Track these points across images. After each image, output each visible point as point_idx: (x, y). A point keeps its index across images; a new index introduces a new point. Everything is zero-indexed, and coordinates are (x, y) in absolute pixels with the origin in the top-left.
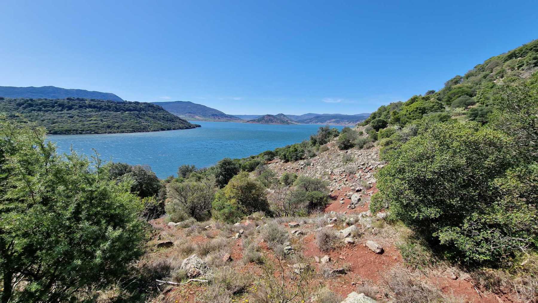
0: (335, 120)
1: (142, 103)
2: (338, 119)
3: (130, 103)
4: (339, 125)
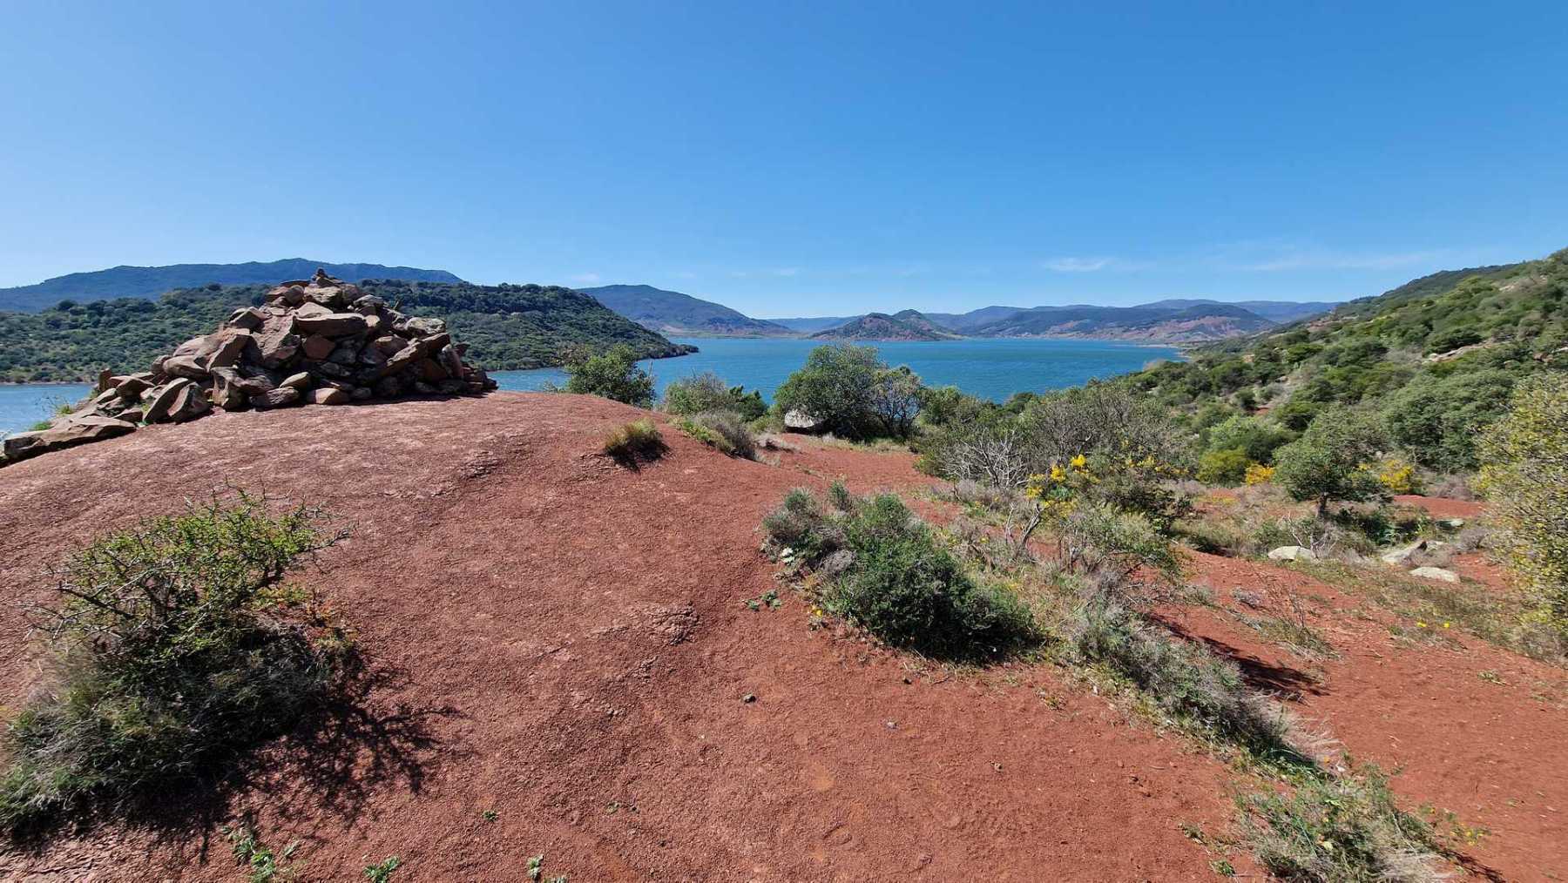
0: (1077, 323)
1: (545, 290)
2: (1087, 321)
3: (516, 289)
4: (1090, 339)
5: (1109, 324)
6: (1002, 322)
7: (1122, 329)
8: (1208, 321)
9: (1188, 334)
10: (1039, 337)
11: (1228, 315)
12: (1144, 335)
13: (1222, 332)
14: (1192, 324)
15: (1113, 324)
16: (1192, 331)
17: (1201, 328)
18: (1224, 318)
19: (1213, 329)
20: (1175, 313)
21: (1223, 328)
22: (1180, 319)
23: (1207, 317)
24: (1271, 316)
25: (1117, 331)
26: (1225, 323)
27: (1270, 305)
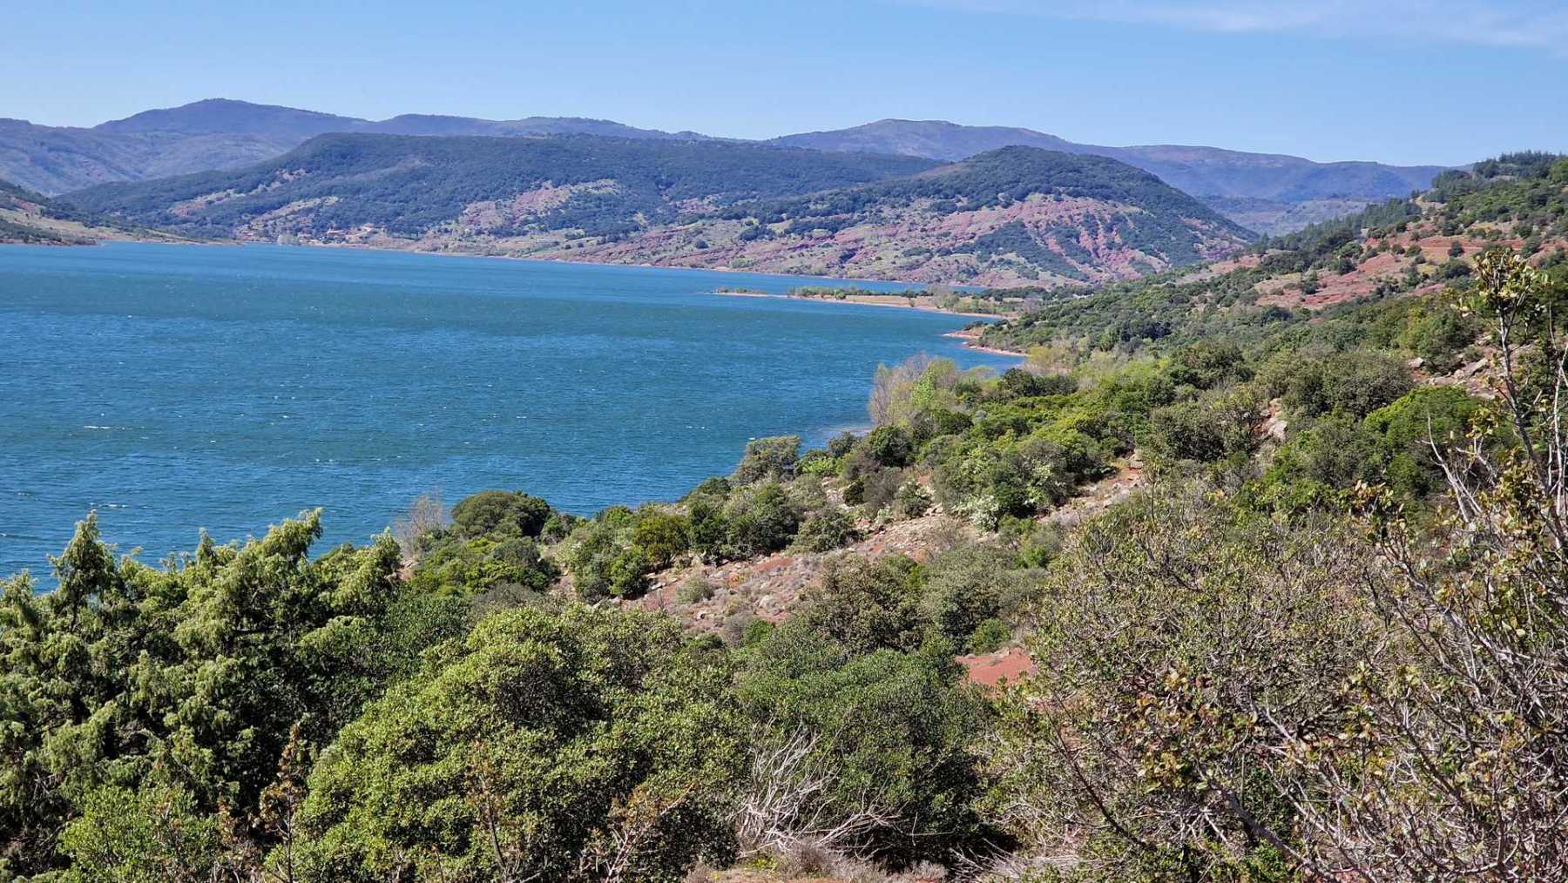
0: (564, 193)
2: (608, 187)
4: (620, 261)
5: (692, 205)
6: (267, 173)
7: (740, 228)
8: (1036, 210)
9: (972, 259)
10: (416, 248)
11: (1102, 192)
12: (820, 256)
13: (1086, 256)
14: (987, 220)
15: (707, 205)
16: (987, 245)
17: (1014, 237)
18: (1090, 205)
19: (1053, 244)
20: (928, 175)
21: (1086, 241)
22: (946, 196)
23: (1036, 197)
24: (1236, 204)
25: (722, 233)
26: (1091, 223)
27: (1229, 164)
